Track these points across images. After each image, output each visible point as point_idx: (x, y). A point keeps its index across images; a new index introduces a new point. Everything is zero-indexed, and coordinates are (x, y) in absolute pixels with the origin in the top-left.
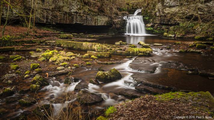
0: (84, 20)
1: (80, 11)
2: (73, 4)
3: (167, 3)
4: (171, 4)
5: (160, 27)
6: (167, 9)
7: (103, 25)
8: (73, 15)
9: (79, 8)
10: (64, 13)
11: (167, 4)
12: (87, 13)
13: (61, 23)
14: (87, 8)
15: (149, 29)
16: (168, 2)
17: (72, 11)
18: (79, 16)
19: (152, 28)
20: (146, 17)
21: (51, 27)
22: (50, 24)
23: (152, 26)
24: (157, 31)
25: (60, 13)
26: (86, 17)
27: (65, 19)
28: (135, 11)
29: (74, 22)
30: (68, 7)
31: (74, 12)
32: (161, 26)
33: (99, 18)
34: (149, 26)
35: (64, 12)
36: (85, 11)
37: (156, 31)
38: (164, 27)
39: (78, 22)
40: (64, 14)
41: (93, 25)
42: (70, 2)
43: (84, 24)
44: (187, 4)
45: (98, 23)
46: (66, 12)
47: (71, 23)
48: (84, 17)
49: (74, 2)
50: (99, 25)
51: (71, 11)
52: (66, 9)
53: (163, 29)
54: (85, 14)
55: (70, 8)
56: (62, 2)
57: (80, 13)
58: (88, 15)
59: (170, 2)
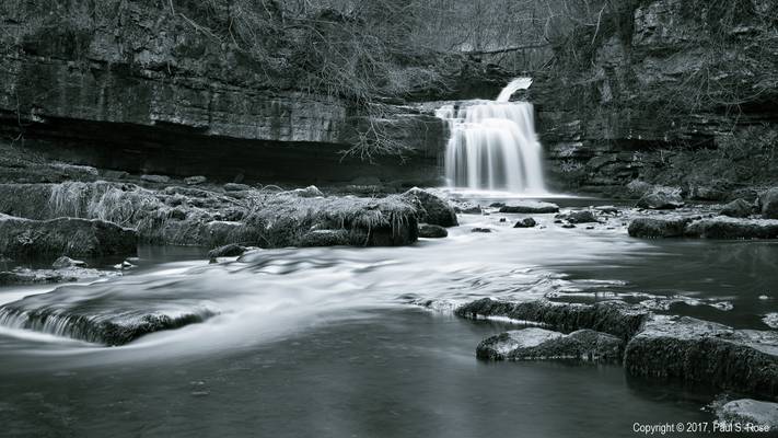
0: (210, 108)
1: (187, 64)
2: (149, 24)
3: (648, 35)
4: (664, 34)
5: (618, 160)
6: (650, 62)
7: (318, 139)
8: (146, 78)
9: (182, 48)
10: (97, 66)
11: (649, 40)
12: (229, 73)
13: (74, 116)
14: (227, 48)
15: (567, 168)
16: (652, 28)
17: (145, 58)
18: (181, 85)
19: (579, 166)
20: (552, 110)
21: (15, 134)
22: (14, 122)
23: (582, 156)
24: (607, 180)
25: (71, 63)
26: (223, 95)
27: (102, 100)
28: (505, 85)
29: (152, 117)
30: (118, 39)
31: (154, 67)
32: (623, 154)
33: (298, 105)
34: (564, 154)
35: (96, 62)
36: (216, 65)
37: (600, 180)
38: (637, 158)
39: (176, 120)
40: (93, 71)
41: (263, 137)
42: (129, 12)
43: (207, 128)
44: (746, 29)
45: (291, 131)
46: (103, 63)
47: (131, 120)
48: (212, 92)
49: (152, 12)
50: (295, 138)
51: (138, 58)
52: (105, 49)
53: (632, 168)
54: (216, 80)
55: (130, 43)
56: (85, 9)
57: (188, 73)
58: (234, 83)
59: (661, 28)
